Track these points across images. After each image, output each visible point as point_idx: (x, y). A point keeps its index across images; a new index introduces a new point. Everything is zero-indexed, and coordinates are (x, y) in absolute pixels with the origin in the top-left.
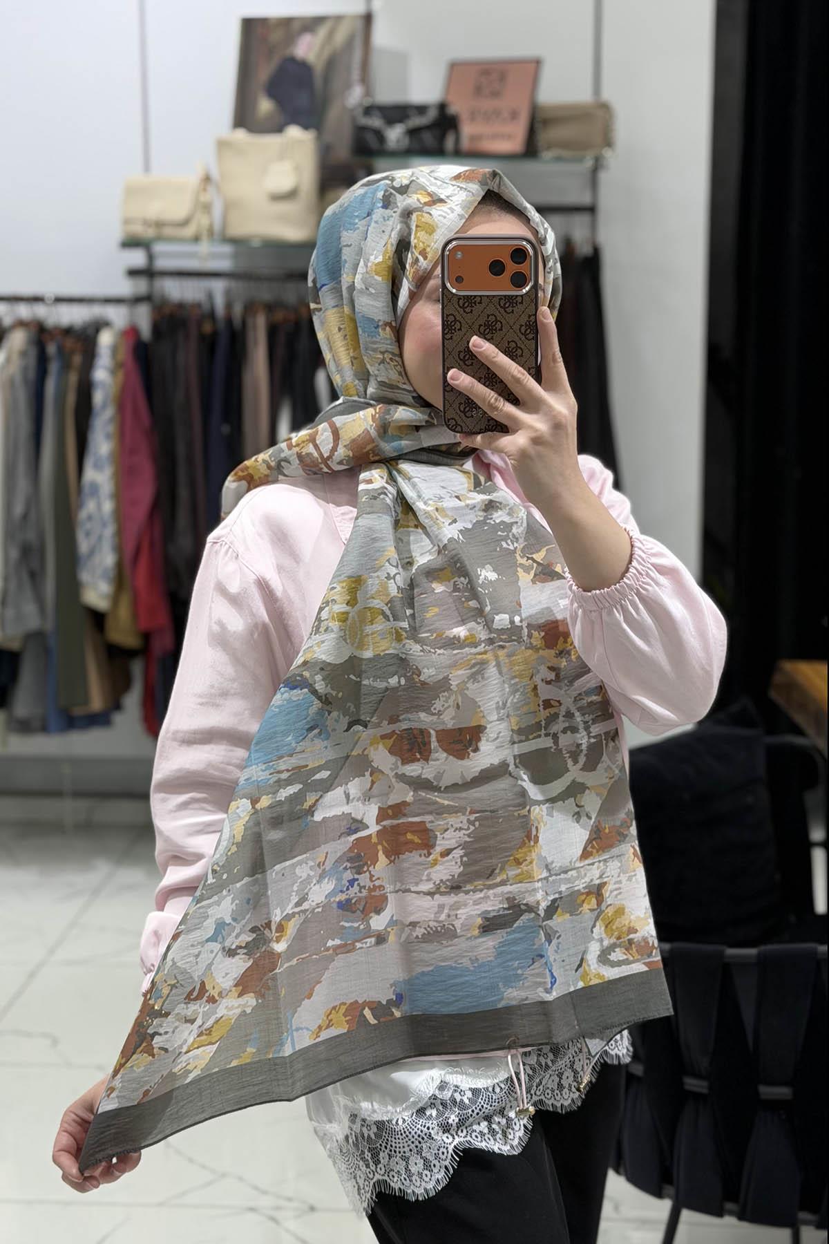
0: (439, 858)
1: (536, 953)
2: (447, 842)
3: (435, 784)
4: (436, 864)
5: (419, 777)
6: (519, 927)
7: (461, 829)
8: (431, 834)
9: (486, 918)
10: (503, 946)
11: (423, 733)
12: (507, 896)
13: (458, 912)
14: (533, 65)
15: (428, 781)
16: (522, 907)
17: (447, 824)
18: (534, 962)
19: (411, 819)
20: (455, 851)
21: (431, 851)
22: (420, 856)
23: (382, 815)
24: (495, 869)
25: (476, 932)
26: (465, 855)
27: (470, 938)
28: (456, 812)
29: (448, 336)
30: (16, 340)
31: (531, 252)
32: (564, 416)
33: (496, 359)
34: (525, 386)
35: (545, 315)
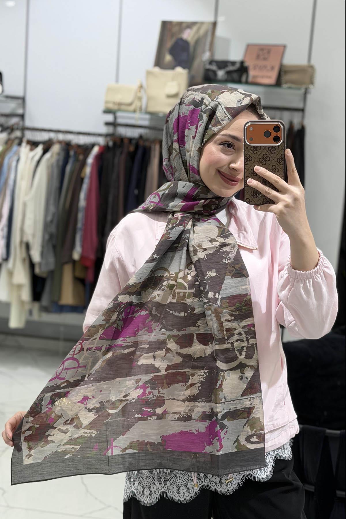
14: (283, 48)
29: (246, 163)
30: (56, 148)
31: (282, 127)
32: (299, 195)
33: (266, 174)
34: (280, 183)
35: (288, 152)
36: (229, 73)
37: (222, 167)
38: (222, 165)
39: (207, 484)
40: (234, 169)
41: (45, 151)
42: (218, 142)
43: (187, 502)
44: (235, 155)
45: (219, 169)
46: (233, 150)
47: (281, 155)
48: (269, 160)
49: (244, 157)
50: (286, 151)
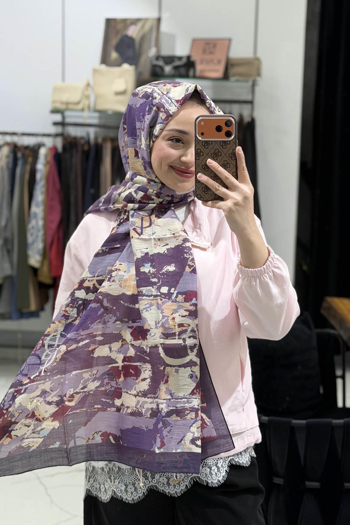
14: (227, 41)
29: (198, 158)
30: (5, 151)
31: (234, 122)
32: (248, 193)
33: (218, 169)
34: (230, 181)
35: (239, 150)
36: (176, 68)
37: (173, 162)
38: (173, 159)
39: (154, 484)
40: (185, 163)
42: (166, 138)
43: (135, 502)
44: (184, 148)
45: (171, 164)
46: (182, 144)
47: (233, 150)
48: (221, 156)
49: (195, 152)
50: (237, 149)
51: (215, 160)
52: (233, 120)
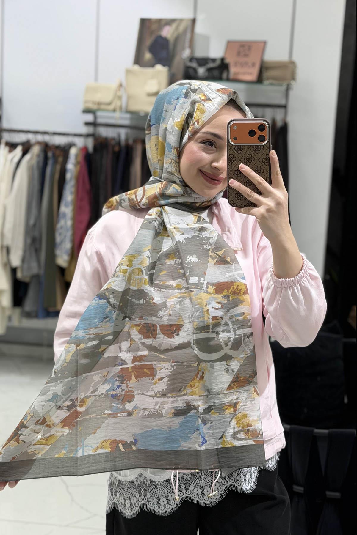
0: (158, 381)
1: (196, 428)
2: (162, 374)
3: (159, 348)
4: (156, 384)
5: (151, 345)
6: (190, 415)
7: (168, 369)
8: (155, 370)
9: (176, 410)
10: (183, 423)
11: (154, 326)
12: (186, 401)
13: (164, 406)
14: (263, 44)
15: (155, 347)
16: (192, 407)
17: (162, 366)
18: (195, 432)
19: (146, 363)
20: (164, 379)
21: (154, 378)
22: (149, 379)
23: (135, 360)
24: (181, 389)
25: (171, 416)
26: (169, 381)
27: (168, 418)
28: (166, 361)
29: (230, 164)
30: (36, 150)
31: (267, 126)
32: (282, 199)
33: (251, 174)
34: (263, 186)
35: (273, 154)
36: (209, 70)
37: (203, 167)
38: (204, 163)
39: (188, 496)
40: (216, 168)
41: (25, 152)
42: (200, 140)
43: (168, 514)
44: (217, 153)
45: (201, 169)
46: (215, 148)
47: (267, 155)
48: (254, 161)
49: (228, 158)
50: (271, 152)
51: (247, 165)
52: (266, 124)
